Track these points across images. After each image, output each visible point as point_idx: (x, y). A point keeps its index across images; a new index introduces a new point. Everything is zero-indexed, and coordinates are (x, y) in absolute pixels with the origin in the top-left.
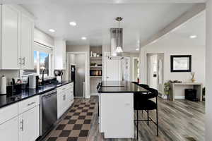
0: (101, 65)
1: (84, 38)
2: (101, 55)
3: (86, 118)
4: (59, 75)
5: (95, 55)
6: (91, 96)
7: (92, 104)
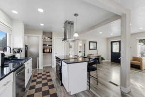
0: (51, 45)
1: (42, 25)
2: (51, 39)
3: (43, 83)
4: (18, 52)
5: (47, 38)
6: (43, 67)
7: (47, 73)
